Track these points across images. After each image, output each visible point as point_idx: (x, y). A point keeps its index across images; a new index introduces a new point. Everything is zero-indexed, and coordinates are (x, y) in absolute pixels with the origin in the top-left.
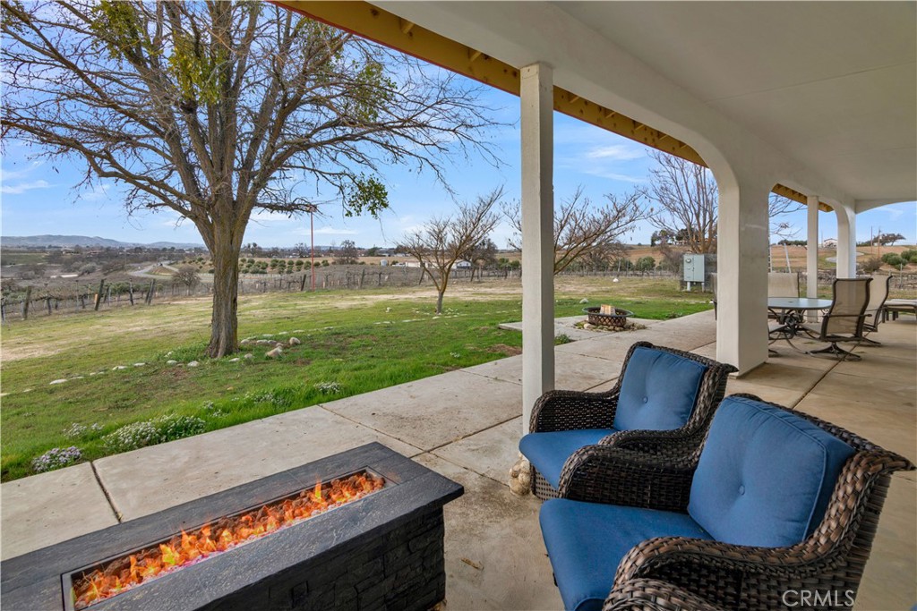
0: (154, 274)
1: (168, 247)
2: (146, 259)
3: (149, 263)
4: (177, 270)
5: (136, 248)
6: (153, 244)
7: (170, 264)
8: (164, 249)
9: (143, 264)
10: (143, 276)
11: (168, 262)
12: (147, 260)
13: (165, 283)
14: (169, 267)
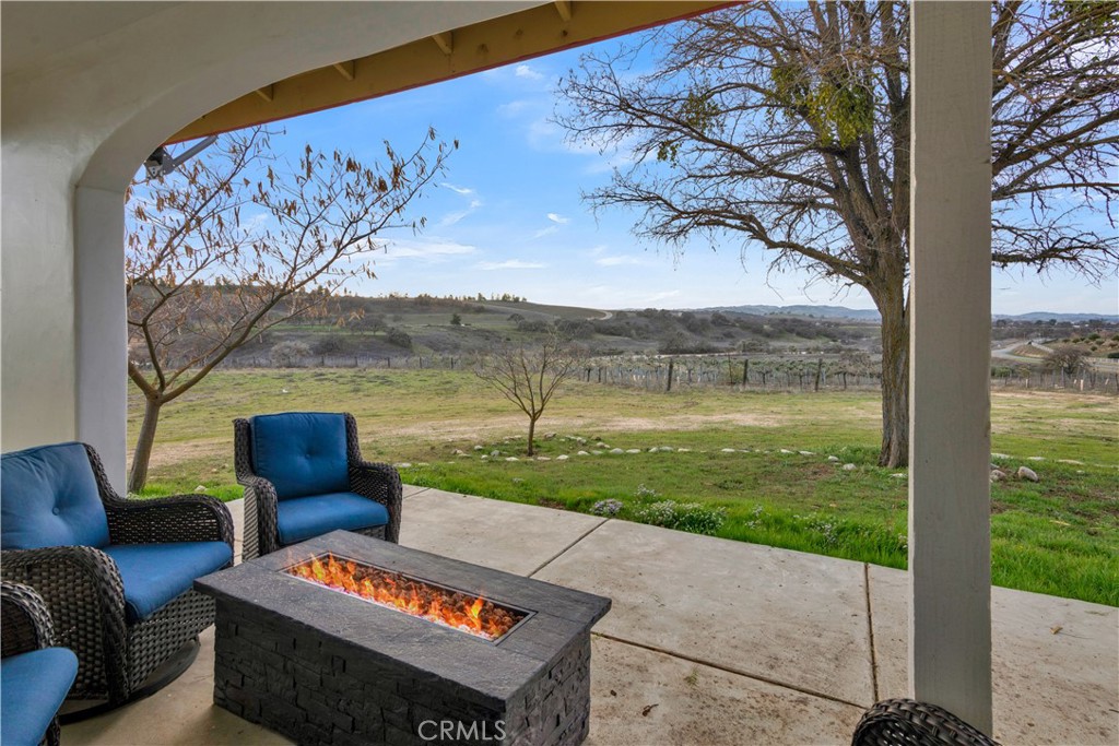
0: (1018, 355)
1: (1045, 319)
2: (1010, 336)
3: (1014, 340)
4: (1050, 350)
5: (999, 321)
6: (1024, 316)
7: (1045, 343)
8: (1039, 322)
9: (1005, 341)
10: (1001, 356)
11: (1041, 340)
12: (1012, 337)
13: (1032, 368)
14: (1042, 347)
